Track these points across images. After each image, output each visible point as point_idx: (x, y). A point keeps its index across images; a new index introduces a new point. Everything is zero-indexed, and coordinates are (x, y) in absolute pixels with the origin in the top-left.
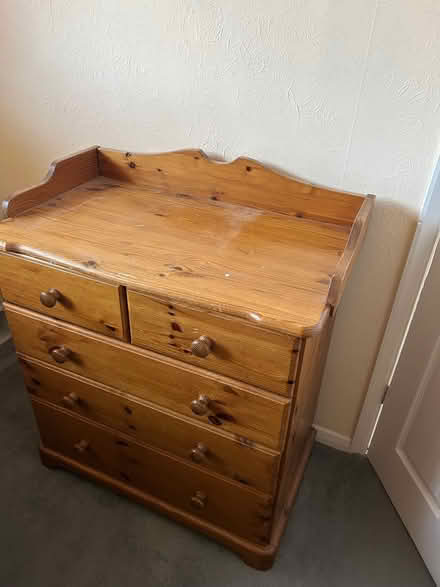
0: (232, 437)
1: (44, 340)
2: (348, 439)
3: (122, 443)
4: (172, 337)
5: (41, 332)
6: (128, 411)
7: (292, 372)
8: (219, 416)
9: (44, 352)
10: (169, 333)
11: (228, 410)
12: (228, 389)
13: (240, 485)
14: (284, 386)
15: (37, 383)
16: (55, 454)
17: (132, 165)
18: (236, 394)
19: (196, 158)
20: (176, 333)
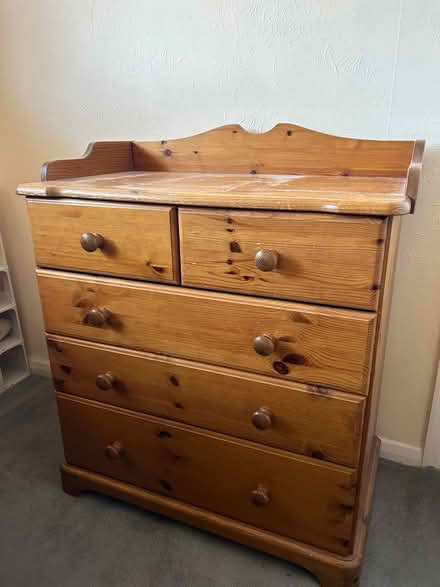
0: (303, 388)
1: (78, 306)
2: (418, 449)
3: (164, 434)
4: (230, 262)
5: (77, 296)
6: (174, 381)
7: (376, 273)
8: (286, 360)
9: (78, 323)
10: (226, 259)
11: (298, 348)
12: (298, 318)
13: (314, 462)
14: (368, 295)
15: (66, 370)
16: (80, 472)
17: (168, 153)
18: (307, 322)
19: (235, 132)
20: (236, 256)
